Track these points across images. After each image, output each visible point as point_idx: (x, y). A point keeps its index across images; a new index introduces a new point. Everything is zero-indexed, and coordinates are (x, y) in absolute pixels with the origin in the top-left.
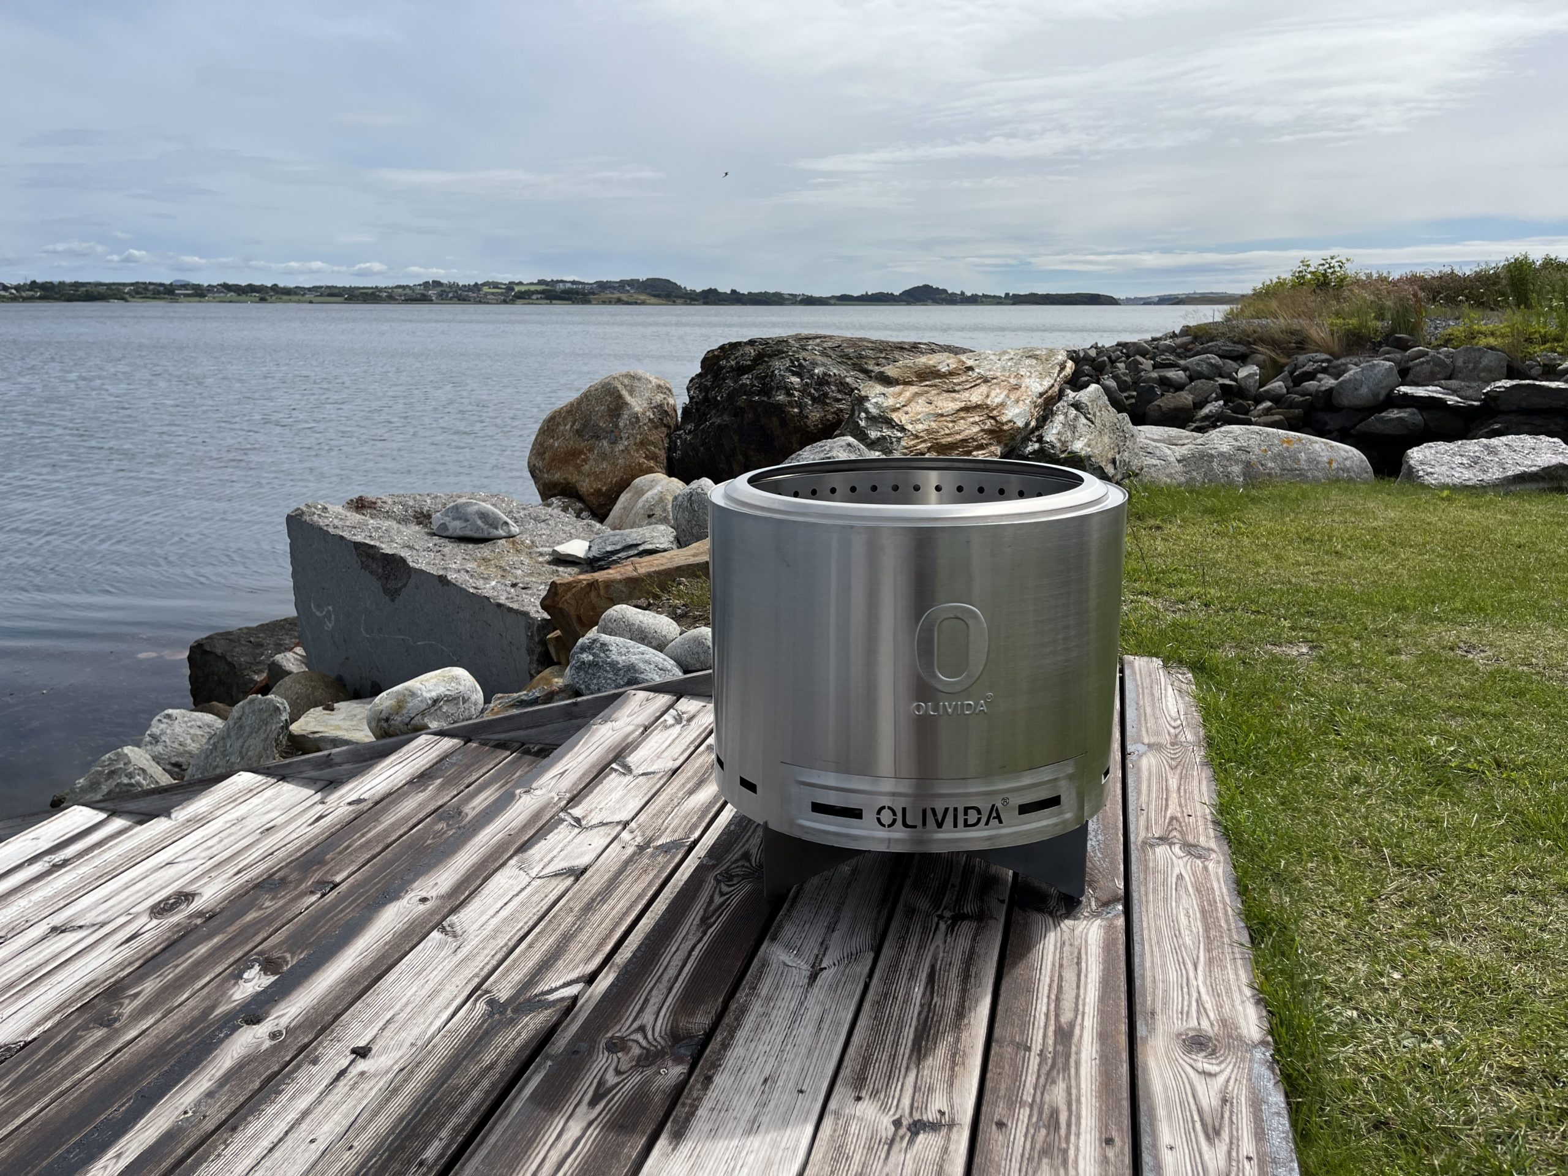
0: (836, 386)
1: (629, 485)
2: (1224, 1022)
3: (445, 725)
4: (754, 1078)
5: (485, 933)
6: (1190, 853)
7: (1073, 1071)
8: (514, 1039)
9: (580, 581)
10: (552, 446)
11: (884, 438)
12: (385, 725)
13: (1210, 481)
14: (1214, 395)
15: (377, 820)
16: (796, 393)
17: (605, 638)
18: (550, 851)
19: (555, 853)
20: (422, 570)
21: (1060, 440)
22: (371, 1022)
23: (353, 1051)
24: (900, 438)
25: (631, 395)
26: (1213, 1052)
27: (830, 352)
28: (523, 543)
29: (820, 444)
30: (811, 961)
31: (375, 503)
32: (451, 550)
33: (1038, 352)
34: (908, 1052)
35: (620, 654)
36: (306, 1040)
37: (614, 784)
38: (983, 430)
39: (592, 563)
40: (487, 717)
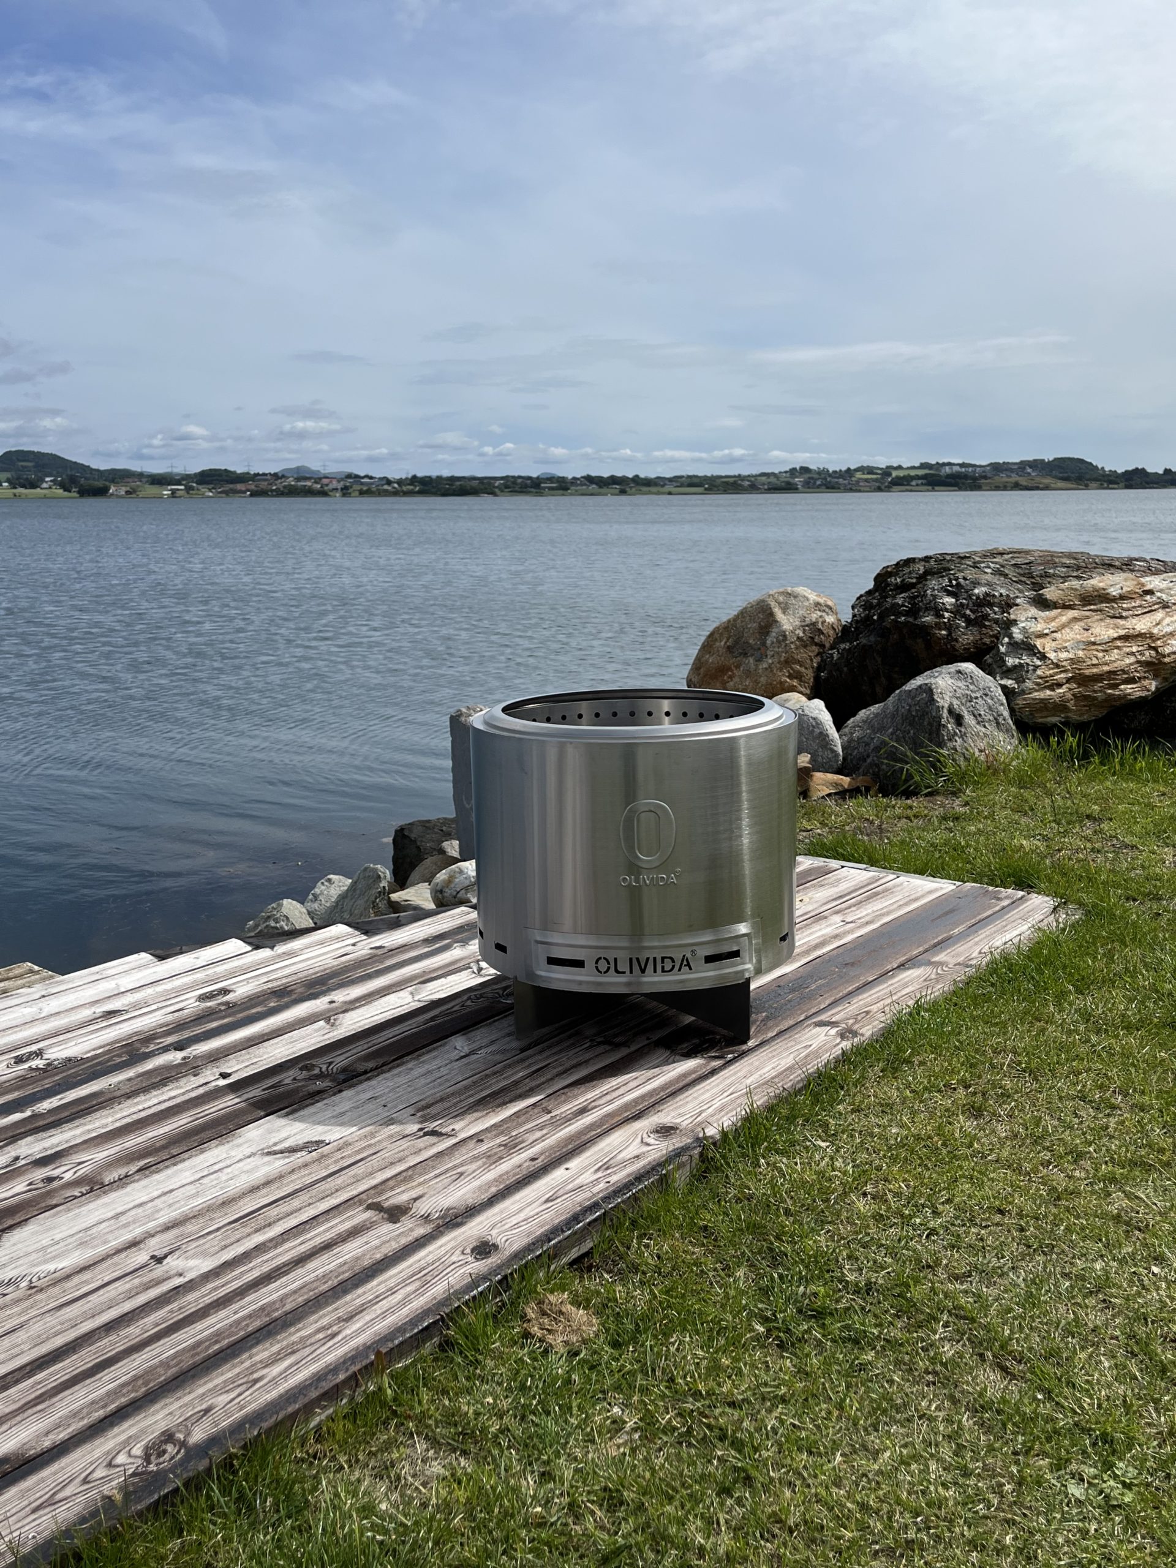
0: (1000, 606)
2: (701, 1123)
4: (366, 1095)
6: (841, 1034)
7: (563, 1127)
10: (707, 661)
11: (1021, 665)
16: (947, 615)
22: (242, 1062)
23: (221, 1074)
24: (1036, 667)
25: (784, 613)
26: (669, 1135)
29: (938, 669)
30: (473, 1049)
36: (201, 1063)
38: (1138, 662)
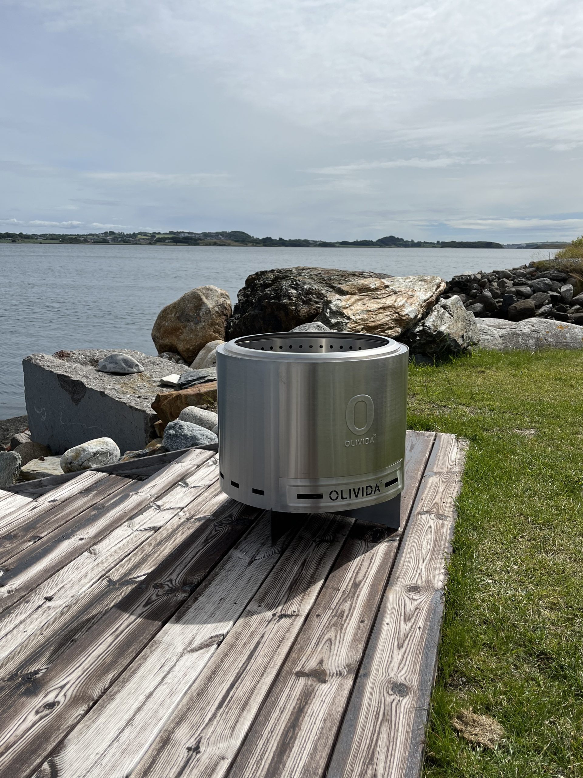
0: (316, 295)
1: (204, 346)
2: (428, 581)
3: (99, 466)
4: (216, 598)
5: (109, 553)
6: (438, 518)
7: (355, 598)
8: (118, 595)
9: (172, 395)
10: (164, 325)
11: (338, 323)
12: (69, 466)
13: (517, 348)
14: (547, 301)
15: (62, 509)
16: (294, 299)
17: (181, 422)
18: (144, 519)
19: (146, 520)
20: (92, 389)
21: (433, 325)
22: (54, 587)
23: (45, 598)
24: (347, 323)
25: (207, 298)
26: (419, 592)
27: (314, 277)
28: (146, 375)
29: (303, 325)
30: (251, 557)
31: (69, 354)
32: (108, 379)
33: (426, 278)
34: (285, 590)
35: (189, 430)
36: (24, 594)
37: (179, 491)
38: (392, 319)
39: (180, 386)
40: (121, 462)
